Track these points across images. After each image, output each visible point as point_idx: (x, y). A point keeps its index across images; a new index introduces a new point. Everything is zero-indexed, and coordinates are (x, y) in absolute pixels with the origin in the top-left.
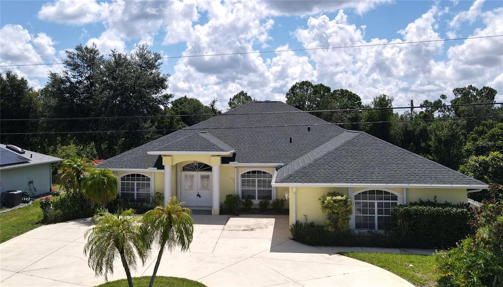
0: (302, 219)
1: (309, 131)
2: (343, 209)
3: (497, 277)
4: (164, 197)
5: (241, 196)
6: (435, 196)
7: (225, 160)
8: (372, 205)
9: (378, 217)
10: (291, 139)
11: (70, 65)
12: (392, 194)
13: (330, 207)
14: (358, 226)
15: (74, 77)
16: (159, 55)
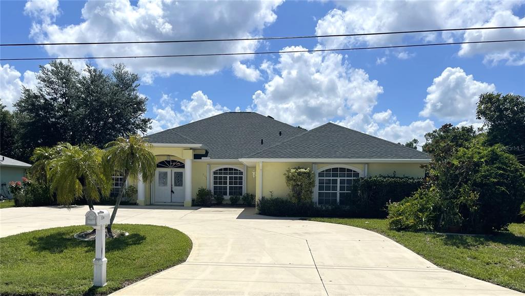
0: (268, 196)
1: (280, 135)
2: (307, 181)
3: (444, 216)
4: (137, 191)
5: (213, 191)
6: (395, 172)
7: (197, 157)
8: (335, 182)
9: (340, 193)
10: (262, 140)
11: (44, 81)
12: (354, 171)
13: (294, 180)
14: (320, 202)
15: (49, 94)
16: (136, 76)
